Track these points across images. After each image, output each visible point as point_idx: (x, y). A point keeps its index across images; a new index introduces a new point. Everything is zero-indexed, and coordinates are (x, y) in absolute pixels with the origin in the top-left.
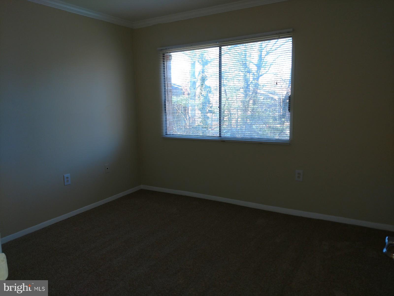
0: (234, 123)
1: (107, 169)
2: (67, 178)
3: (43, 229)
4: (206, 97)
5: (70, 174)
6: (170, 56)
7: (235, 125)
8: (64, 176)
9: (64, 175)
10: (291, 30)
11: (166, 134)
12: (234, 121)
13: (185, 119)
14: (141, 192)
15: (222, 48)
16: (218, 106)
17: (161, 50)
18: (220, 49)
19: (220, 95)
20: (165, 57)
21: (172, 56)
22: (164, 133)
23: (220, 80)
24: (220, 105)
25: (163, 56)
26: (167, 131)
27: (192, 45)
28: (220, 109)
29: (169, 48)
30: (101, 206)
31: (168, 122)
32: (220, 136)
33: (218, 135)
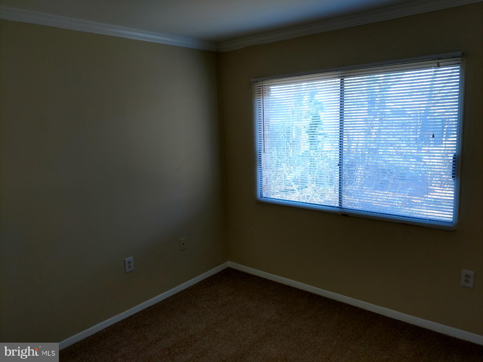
1: (183, 244)
2: (129, 262)
5: (132, 257)
6: (269, 90)
8: (125, 261)
9: (125, 259)
11: (261, 197)
14: (229, 273)
15: (345, 79)
16: (337, 164)
17: (257, 82)
18: (342, 81)
19: (340, 148)
20: (262, 93)
21: (271, 90)
22: (259, 195)
23: (341, 126)
24: (340, 162)
25: (259, 90)
26: (262, 193)
27: (299, 75)
28: (340, 168)
29: (266, 80)
30: (174, 295)
31: (264, 179)
32: (340, 207)
33: (337, 205)
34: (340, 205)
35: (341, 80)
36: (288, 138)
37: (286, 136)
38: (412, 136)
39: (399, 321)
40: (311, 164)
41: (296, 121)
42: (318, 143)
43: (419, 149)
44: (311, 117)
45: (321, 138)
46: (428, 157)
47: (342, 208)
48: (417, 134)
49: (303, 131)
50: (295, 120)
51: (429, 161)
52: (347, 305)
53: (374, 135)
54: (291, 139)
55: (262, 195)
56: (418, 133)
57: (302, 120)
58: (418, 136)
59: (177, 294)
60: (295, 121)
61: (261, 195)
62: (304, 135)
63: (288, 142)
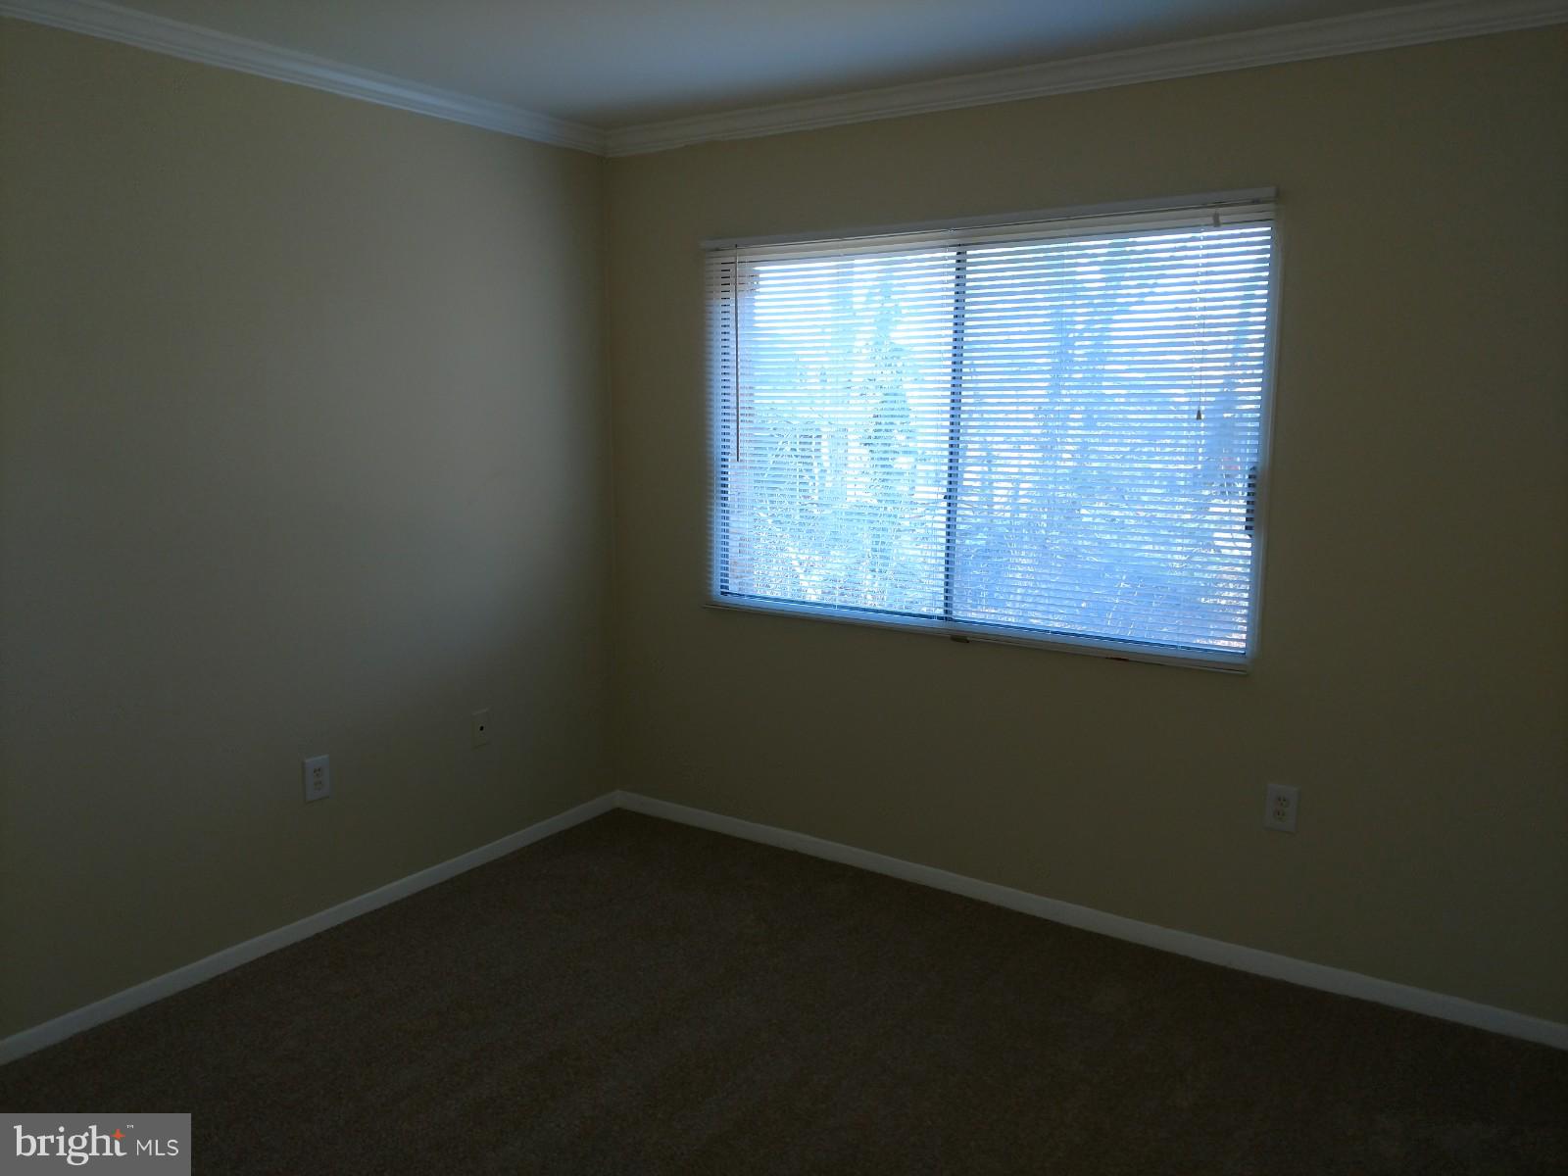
0: (1004, 500)
1: (482, 728)
2: (318, 771)
3: (212, 981)
4: (893, 395)
5: (326, 756)
6: (754, 276)
7: (1008, 508)
8: (303, 764)
9: (307, 761)
10: (1270, 191)
11: (723, 593)
12: (1004, 492)
13: (806, 477)
14: (617, 820)
15: (969, 253)
16: (942, 493)
17: (718, 250)
18: (960, 257)
19: (951, 450)
20: (733, 282)
21: (761, 276)
22: (717, 589)
23: (954, 386)
24: (950, 490)
25: (726, 274)
26: (727, 581)
27: (841, 237)
28: (949, 505)
29: (747, 245)
30: (451, 881)
31: (733, 544)
32: (947, 618)
33: (940, 612)
34: (946, 612)
35: (959, 253)
36: (808, 460)
37: (798, 452)
38: (1182, 466)
39: (1100, 937)
40: (877, 543)
41: (831, 405)
42: (897, 477)
43: (1203, 508)
44: (879, 394)
45: (909, 463)
46: (1228, 535)
47: (951, 620)
48: (1197, 462)
49: (854, 439)
50: (828, 401)
51: (1231, 544)
52: (960, 898)
53: (1069, 460)
54: (815, 464)
55: (727, 588)
56: (1200, 458)
57: (852, 401)
58: (1199, 467)
59: (459, 877)
60: (828, 406)
61: (722, 587)
62: (856, 451)
63: (807, 470)
